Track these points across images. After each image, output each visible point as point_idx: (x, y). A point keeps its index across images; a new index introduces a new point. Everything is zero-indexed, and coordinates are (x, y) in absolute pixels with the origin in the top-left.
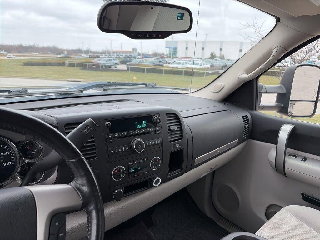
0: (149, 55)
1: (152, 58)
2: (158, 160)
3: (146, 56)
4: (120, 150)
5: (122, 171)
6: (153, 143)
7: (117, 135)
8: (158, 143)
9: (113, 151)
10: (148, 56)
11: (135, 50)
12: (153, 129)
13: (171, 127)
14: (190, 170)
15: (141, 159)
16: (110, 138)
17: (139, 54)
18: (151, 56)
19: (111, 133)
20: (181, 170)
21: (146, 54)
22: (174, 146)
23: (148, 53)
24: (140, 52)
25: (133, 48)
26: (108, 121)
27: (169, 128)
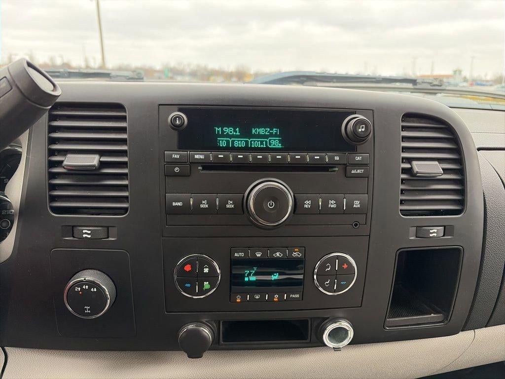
0: (487, 81)
1: (491, 85)
2: (345, 266)
3: (479, 82)
4: (204, 205)
5: (206, 270)
6: (332, 204)
7: (202, 157)
8: (351, 210)
9: (179, 204)
10: (484, 83)
11: (457, 73)
12: (337, 158)
13: (414, 163)
14: (486, 326)
15: (281, 248)
16: (176, 162)
17: (465, 80)
18: (491, 83)
19: (181, 147)
20: (446, 318)
21: (481, 80)
22: (420, 232)
23: (484, 78)
24: (468, 77)
25: (455, 69)
26: (180, 110)
27: (407, 166)
